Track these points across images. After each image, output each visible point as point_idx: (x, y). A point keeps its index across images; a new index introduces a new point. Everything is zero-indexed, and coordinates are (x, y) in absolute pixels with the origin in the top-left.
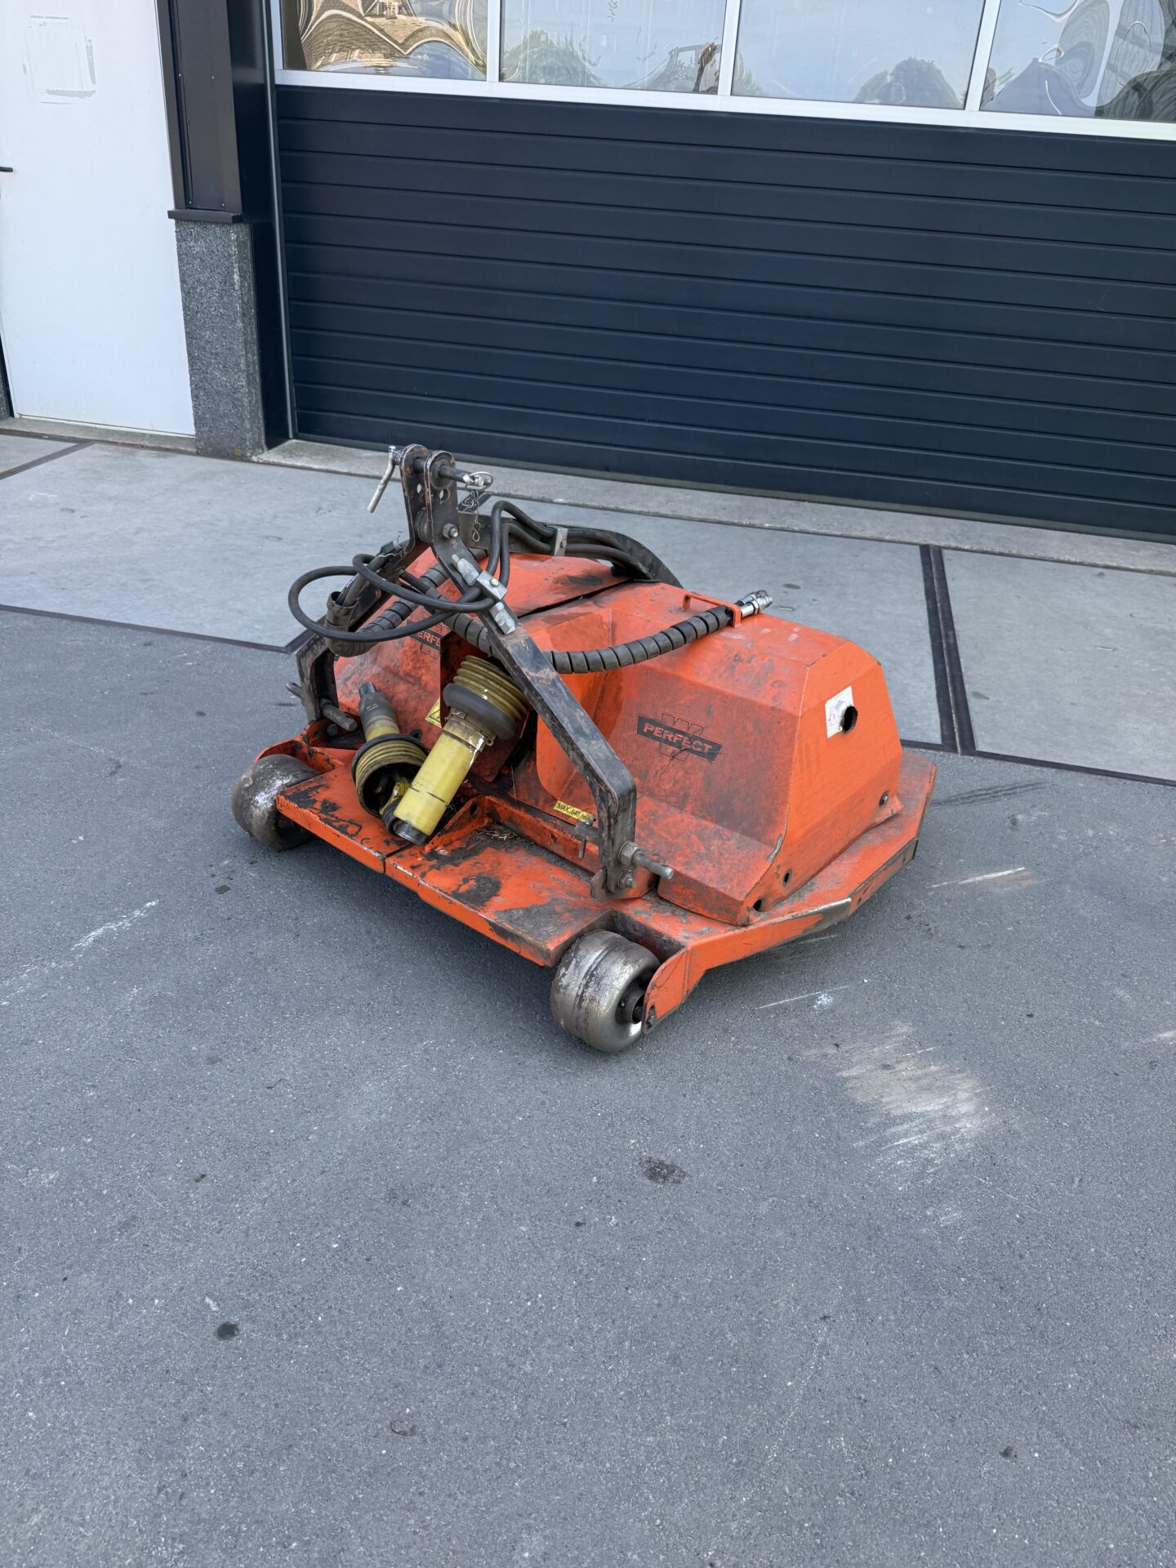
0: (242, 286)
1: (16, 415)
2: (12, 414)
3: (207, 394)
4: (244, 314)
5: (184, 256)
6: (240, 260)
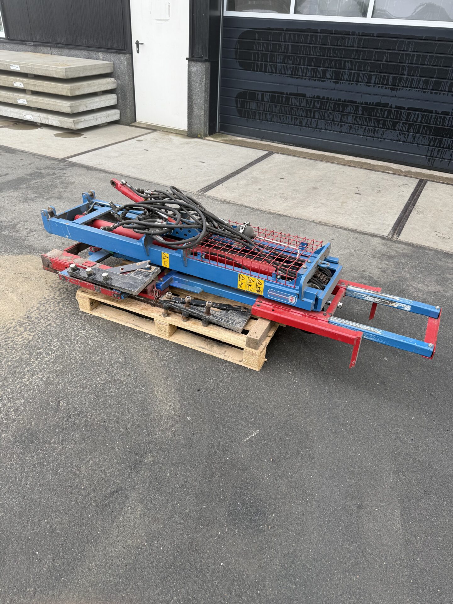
0: (205, 82)
1: (137, 121)
2: (135, 121)
3: (192, 116)
4: (205, 91)
6: (206, 73)
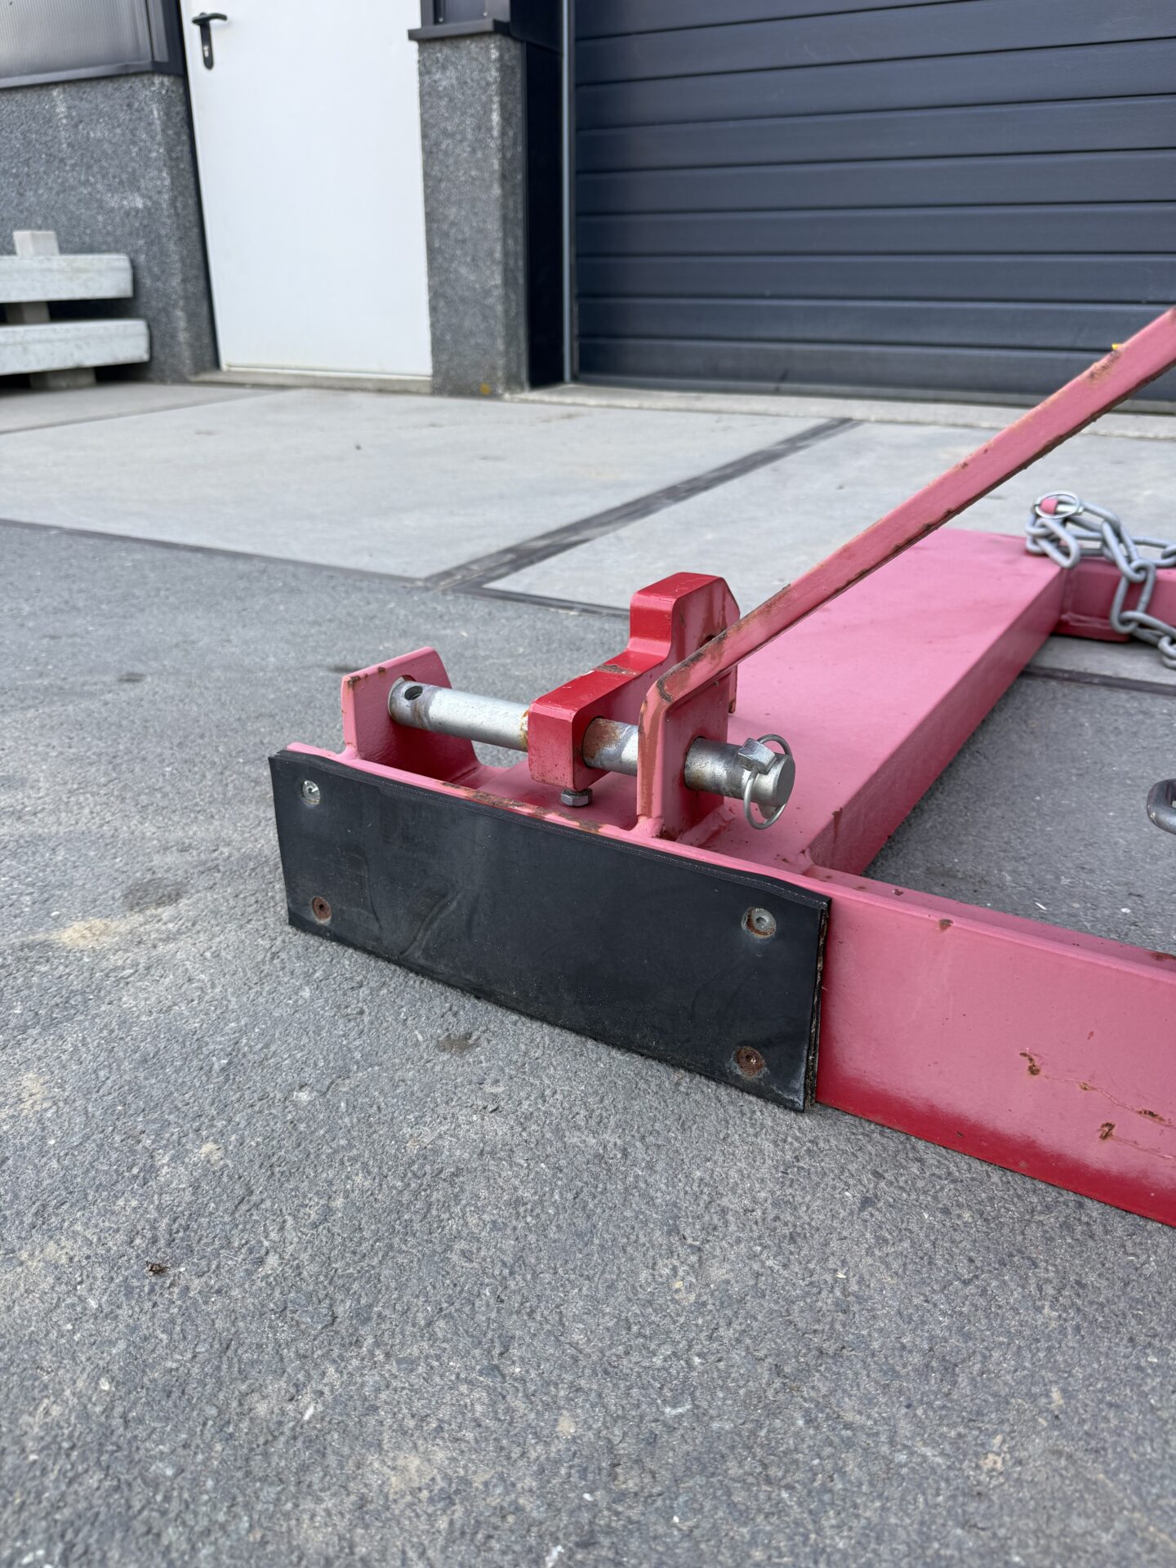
0: (503, 133)
1: (224, 366)
2: (216, 363)
5: (428, 95)
6: (503, 92)
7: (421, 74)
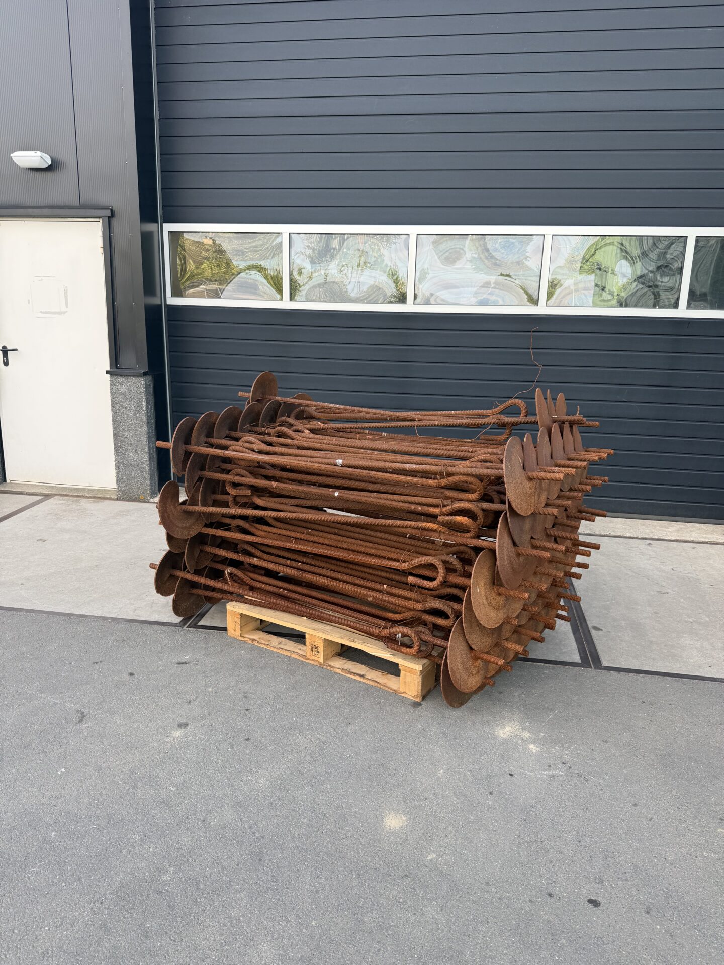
0: (147, 408)
1: (8, 481)
2: (5, 480)
3: (125, 465)
4: (148, 422)
5: (113, 393)
6: (147, 394)
7: (111, 385)
